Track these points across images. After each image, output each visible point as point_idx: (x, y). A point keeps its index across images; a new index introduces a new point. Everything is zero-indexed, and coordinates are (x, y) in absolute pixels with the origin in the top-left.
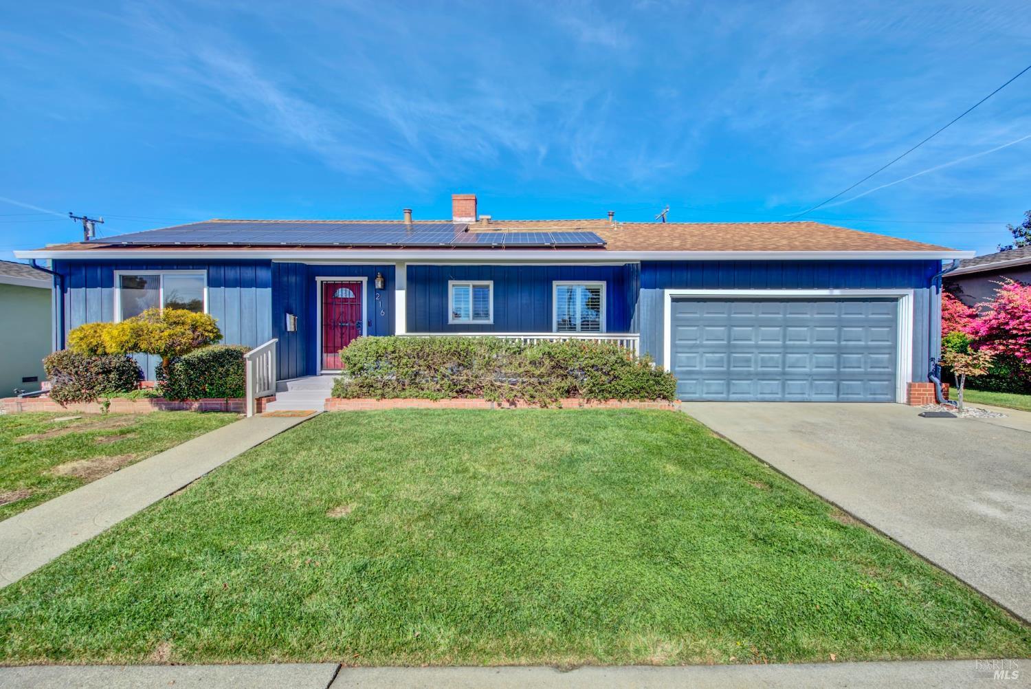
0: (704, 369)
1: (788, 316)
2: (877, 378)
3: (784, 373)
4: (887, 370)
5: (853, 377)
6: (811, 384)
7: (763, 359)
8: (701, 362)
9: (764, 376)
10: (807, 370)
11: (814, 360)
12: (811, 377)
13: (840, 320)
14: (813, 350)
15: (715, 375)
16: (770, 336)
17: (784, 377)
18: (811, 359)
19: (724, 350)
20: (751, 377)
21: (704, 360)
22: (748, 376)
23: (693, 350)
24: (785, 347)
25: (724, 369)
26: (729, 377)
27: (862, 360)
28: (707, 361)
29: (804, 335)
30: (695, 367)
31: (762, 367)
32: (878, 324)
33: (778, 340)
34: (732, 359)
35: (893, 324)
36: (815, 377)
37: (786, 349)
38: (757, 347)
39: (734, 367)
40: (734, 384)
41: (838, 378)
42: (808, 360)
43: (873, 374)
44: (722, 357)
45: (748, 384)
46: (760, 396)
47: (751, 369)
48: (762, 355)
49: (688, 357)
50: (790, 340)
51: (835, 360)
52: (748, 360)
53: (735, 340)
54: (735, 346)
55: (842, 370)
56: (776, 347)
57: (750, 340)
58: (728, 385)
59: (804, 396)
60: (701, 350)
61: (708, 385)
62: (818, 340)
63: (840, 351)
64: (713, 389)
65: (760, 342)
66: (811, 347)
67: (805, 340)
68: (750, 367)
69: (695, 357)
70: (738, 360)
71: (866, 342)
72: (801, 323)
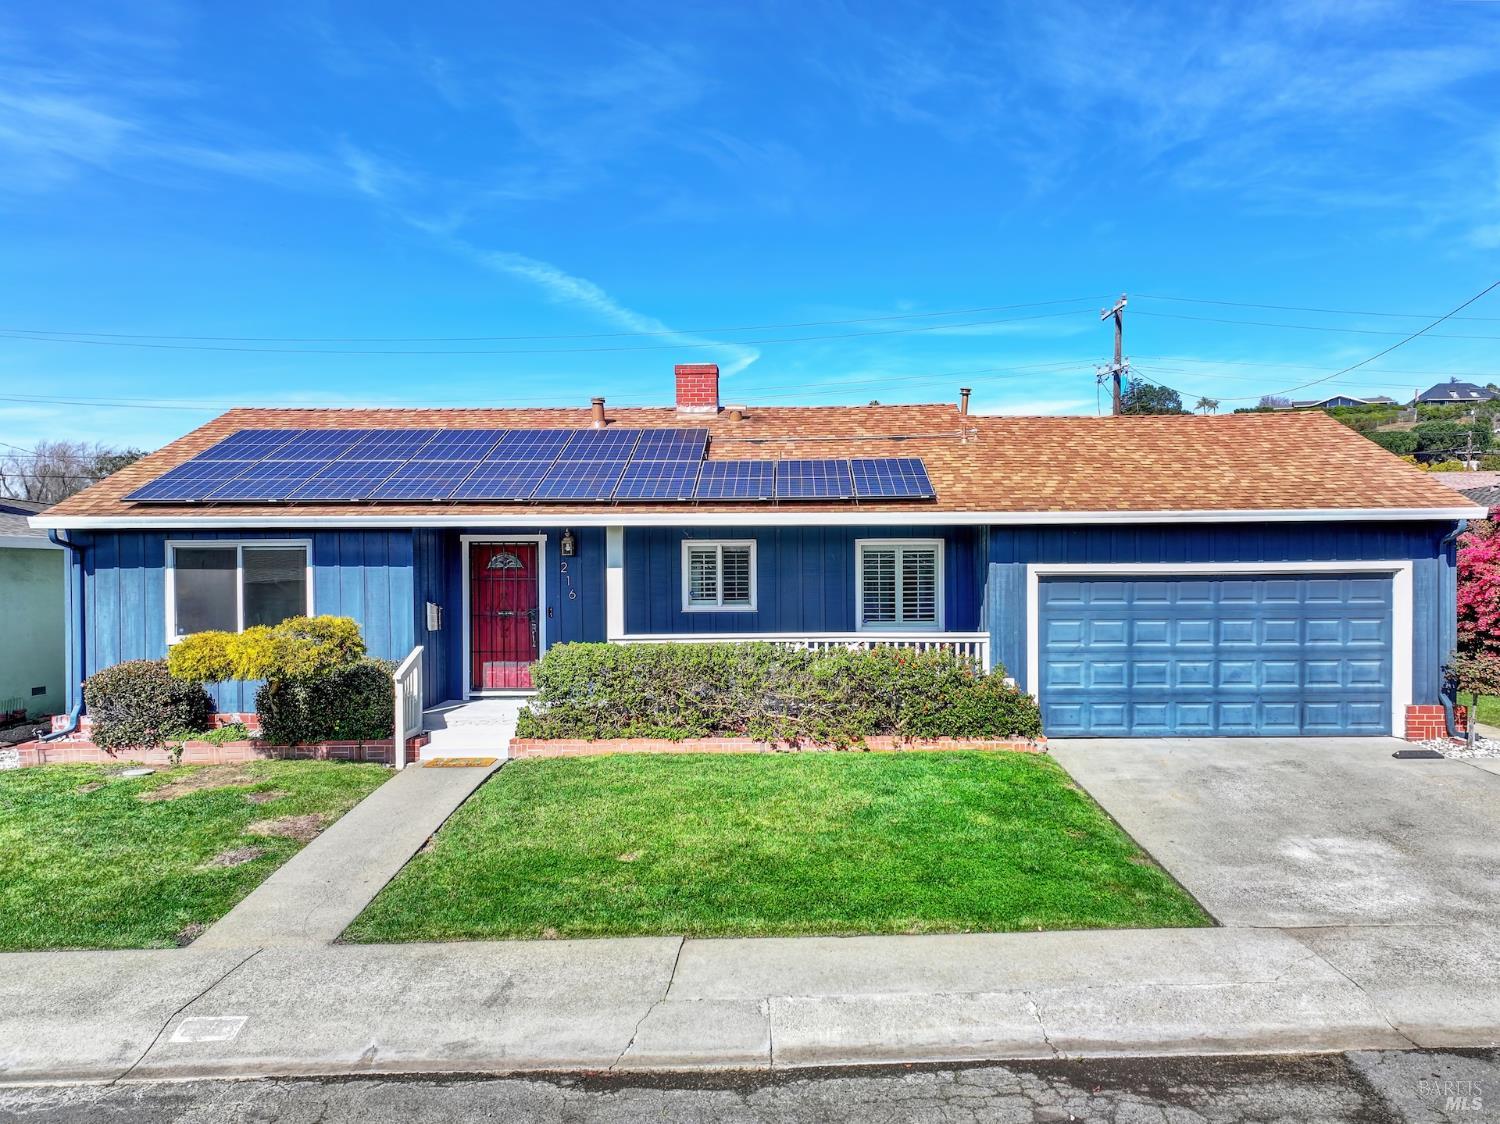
0: (1092, 687)
1: (1221, 603)
2: (1364, 697)
3: (1217, 693)
4: (1377, 685)
5: (1325, 696)
6: (1260, 711)
7: (1183, 670)
8: (1088, 676)
9: (1187, 697)
10: (1252, 686)
11: (1264, 671)
12: (1259, 698)
13: (1303, 607)
14: (1261, 656)
15: (1110, 697)
16: (1194, 635)
17: (1218, 697)
18: (1259, 669)
19: (1124, 658)
20: (1166, 699)
21: (1092, 672)
22: (1160, 697)
23: (1075, 658)
24: (1217, 651)
25: (1124, 687)
26: (1131, 700)
27: (1340, 670)
28: (1097, 674)
29: (1247, 633)
30: (1078, 683)
31: (1182, 683)
32: (1364, 613)
33: (1207, 641)
34: (1135, 671)
35: (1384, 613)
36: (1265, 698)
37: (1219, 655)
38: (1174, 651)
39: (1139, 683)
40: (1139, 710)
41: (1302, 698)
42: (1254, 672)
43: (1356, 691)
44: (1121, 668)
45: (1161, 710)
46: (1179, 728)
47: (1166, 686)
48: (1182, 664)
49: (1066, 669)
50: (1226, 640)
51: (1297, 671)
52: (1161, 673)
53: (1139, 641)
54: (1141, 651)
55: (1307, 686)
56: (1204, 651)
57: (1164, 641)
58: (1131, 712)
59: (1250, 728)
60: (1087, 657)
61: (1099, 712)
62: (1269, 640)
63: (1303, 657)
64: (1107, 717)
65: (1179, 645)
66: (1258, 650)
67: (1250, 641)
68: (1163, 683)
69: (1078, 669)
70: (1143, 673)
71: (1345, 640)
72: (1242, 614)
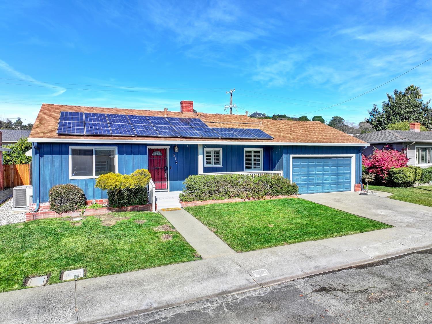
0: (301, 183)
1: (324, 163)
2: (346, 183)
3: (323, 183)
4: (349, 180)
5: (341, 183)
6: (330, 186)
7: (317, 178)
9: (318, 184)
10: (329, 181)
11: (331, 178)
12: (330, 184)
13: (337, 164)
14: (330, 175)
15: (304, 185)
16: (319, 170)
18: (330, 177)
19: (307, 176)
20: (314, 185)
21: (301, 179)
23: (298, 176)
24: (323, 174)
25: (307, 182)
26: (308, 185)
27: (343, 178)
29: (328, 170)
30: (298, 182)
31: (317, 181)
32: (347, 165)
33: (321, 172)
34: (309, 179)
35: (350, 165)
36: (331, 184)
38: (316, 174)
39: (310, 181)
40: (310, 188)
41: (337, 183)
42: (329, 178)
43: (345, 182)
44: (306, 178)
45: (313, 187)
46: (317, 191)
47: (314, 182)
48: (317, 177)
49: (296, 179)
50: (325, 172)
51: (336, 178)
52: (313, 179)
53: (310, 172)
54: (310, 174)
55: (338, 181)
56: (321, 174)
57: (314, 172)
58: (308, 188)
59: (329, 190)
60: (300, 176)
61: (302, 188)
62: (332, 171)
63: (337, 175)
64: (304, 189)
65: (317, 173)
66: (330, 174)
67: (328, 171)
68: (314, 181)
69: (298, 179)
70: (310, 179)
71: (344, 171)
72: (327, 166)
